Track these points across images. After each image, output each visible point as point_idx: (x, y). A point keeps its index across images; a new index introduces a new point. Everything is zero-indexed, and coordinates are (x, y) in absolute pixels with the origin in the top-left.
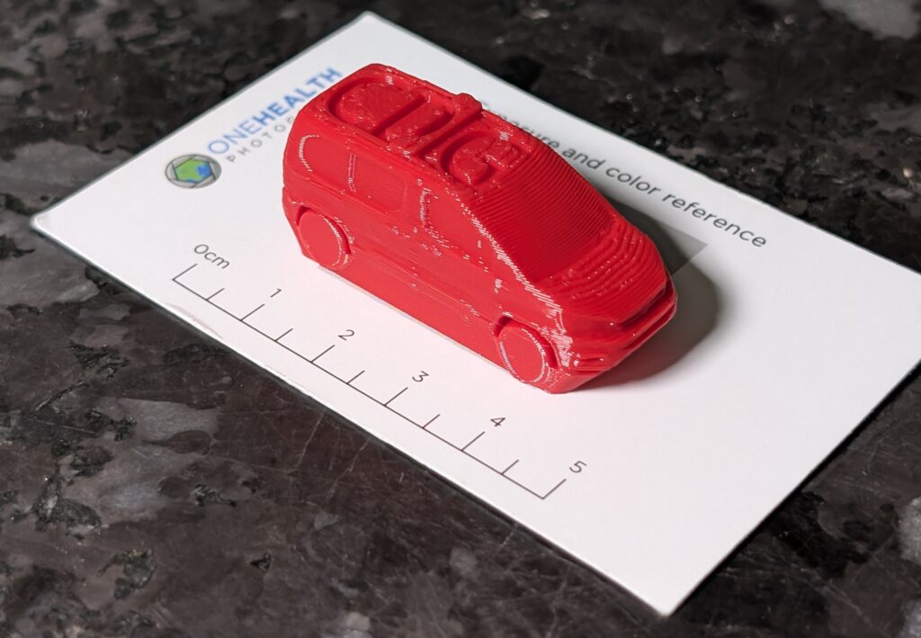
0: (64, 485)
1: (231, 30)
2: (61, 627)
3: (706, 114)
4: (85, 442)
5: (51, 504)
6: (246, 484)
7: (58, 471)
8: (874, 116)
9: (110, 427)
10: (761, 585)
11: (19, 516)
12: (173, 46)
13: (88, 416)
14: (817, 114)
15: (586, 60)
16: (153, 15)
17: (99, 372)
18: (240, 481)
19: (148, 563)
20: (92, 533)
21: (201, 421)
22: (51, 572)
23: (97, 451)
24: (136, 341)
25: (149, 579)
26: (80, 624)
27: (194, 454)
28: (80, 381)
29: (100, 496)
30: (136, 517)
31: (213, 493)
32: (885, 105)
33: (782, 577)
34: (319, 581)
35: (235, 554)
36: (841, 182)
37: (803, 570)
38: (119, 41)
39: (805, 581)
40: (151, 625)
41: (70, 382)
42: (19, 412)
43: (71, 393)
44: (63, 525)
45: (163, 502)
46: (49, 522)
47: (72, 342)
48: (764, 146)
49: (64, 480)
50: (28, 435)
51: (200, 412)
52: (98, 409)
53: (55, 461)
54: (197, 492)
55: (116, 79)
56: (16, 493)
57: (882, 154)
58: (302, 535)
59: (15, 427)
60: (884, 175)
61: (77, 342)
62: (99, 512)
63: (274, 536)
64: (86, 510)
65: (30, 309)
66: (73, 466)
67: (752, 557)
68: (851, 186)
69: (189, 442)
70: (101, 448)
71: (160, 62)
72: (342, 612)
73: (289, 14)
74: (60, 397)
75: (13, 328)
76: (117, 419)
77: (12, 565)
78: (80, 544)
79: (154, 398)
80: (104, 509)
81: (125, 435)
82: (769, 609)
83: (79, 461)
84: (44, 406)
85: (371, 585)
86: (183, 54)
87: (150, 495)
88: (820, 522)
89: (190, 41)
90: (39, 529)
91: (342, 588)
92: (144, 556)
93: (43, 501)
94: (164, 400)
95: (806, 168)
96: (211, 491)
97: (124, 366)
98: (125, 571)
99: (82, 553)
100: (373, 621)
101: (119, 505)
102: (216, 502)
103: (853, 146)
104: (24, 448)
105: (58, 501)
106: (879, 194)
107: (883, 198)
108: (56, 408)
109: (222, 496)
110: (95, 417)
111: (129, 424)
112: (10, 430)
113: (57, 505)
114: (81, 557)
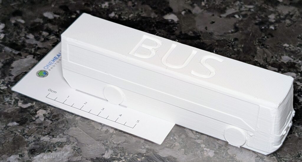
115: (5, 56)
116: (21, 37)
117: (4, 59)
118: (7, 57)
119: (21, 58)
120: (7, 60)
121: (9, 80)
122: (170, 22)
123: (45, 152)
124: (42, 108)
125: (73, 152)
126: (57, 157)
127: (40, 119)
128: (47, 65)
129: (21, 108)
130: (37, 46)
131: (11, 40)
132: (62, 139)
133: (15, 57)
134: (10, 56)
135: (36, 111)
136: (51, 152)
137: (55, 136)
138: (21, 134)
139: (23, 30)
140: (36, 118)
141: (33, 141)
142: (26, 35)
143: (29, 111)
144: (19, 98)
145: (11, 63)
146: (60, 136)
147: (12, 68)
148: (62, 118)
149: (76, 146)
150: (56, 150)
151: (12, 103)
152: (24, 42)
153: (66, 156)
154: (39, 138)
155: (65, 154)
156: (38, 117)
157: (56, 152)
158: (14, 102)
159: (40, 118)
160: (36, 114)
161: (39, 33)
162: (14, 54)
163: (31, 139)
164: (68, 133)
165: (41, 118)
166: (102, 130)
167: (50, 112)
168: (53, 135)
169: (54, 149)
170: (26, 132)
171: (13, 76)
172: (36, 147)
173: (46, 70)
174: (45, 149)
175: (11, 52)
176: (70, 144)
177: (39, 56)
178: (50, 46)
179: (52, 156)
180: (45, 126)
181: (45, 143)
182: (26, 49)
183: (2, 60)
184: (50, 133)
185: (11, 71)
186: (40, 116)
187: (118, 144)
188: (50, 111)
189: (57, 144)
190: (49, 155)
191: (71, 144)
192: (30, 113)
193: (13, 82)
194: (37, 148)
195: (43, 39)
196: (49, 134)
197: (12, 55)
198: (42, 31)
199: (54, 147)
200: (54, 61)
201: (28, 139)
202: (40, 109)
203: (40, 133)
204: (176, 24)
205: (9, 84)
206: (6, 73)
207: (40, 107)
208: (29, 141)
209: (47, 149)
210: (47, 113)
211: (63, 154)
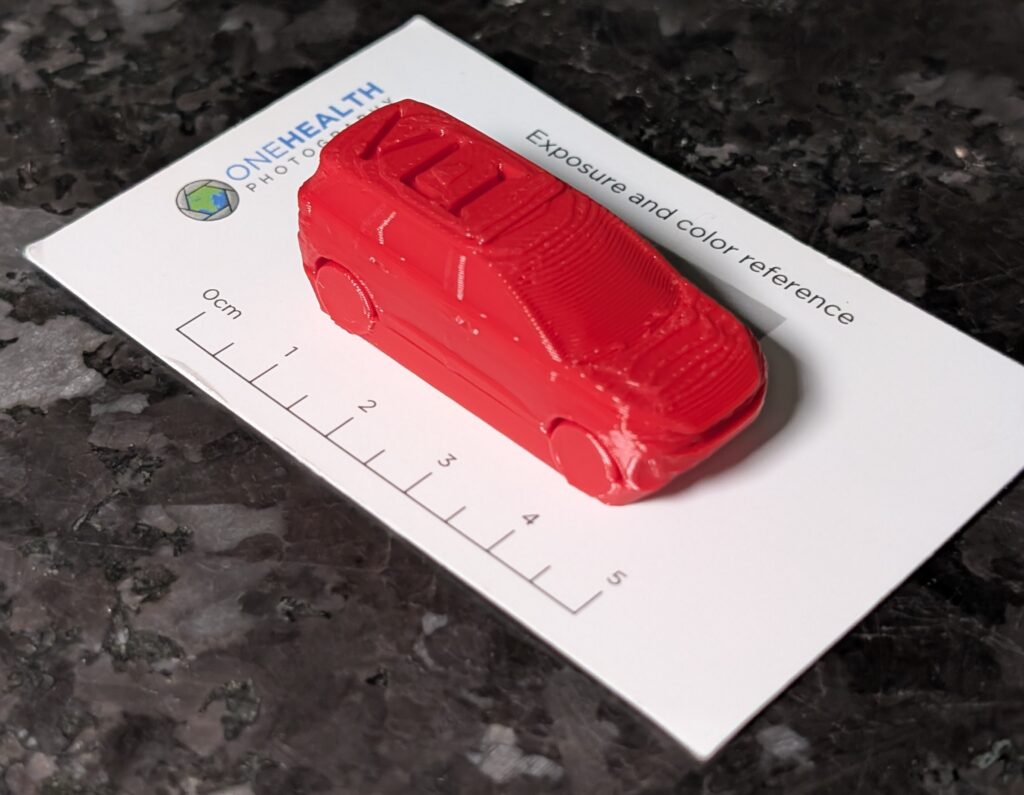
0: (131, 615)
1: (168, 49)
2: (174, 780)
3: (728, 102)
4: (141, 562)
5: (122, 638)
6: (335, 590)
7: (119, 599)
8: (909, 89)
9: (164, 540)
10: (923, 642)
11: (91, 657)
12: (108, 75)
13: (135, 530)
14: (846, 93)
15: (580, 50)
16: (73, 39)
17: (133, 476)
18: (328, 587)
19: (252, 694)
20: (180, 668)
21: (266, 523)
22: (144, 719)
23: (158, 570)
24: (166, 435)
25: (258, 711)
26: (193, 775)
27: (267, 561)
28: (114, 490)
29: (176, 622)
30: (224, 643)
31: (302, 605)
32: (916, 76)
33: (942, 631)
34: (447, 693)
35: (346, 672)
36: (892, 170)
37: (962, 619)
38: (42, 74)
39: (968, 632)
40: (274, 766)
41: (104, 492)
42: (55, 534)
43: (108, 505)
44: (144, 662)
45: (247, 623)
46: (126, 660)
47: (92, 445)
48: (799, 136)
49: (129, 608)
50: (74, 560)
51: (261, 512)
52: (145, 521)
53: (113, 588)
54: (282, 605)
55: (53, 121)
56: (80, 630)
57: (928, 133)
58: (413, 642)
59: (56, 553)
60: (935, 158)
61: (98, 444)
62: (180, 643)
63: (384, 648)
64: (165, 640)
65: (32, 410)
66: (136, 591)
67: (905, 611)
68: (904, 173)
69: (259, 548)
70: (162, 566)
71: (99, 97)
72: (482, 725)
73: (230, 25)
74: (97, 511)
75: (19, 435)
76: (170, 530)
77: (99, 716)
78: (168, 681)
79: (205, 501)
80: (185, 637)
81: (184, 548)
82: (937, 669)
83: (140, 585)
84: (82, 524)
85: (504, 691)
86: (122, 84)
87: (232, 616)
88: (965, 562)
89: (126, 67)
90: (118, 670)
91: (473, 698)
92: (245, 687)
93: (113, 636)
94: (216, 503)
95: (851, 156)
96: (299, 602)
97: (159, 467)
98: (229, 707)
99: (175, 692)
100: (517, 732)
101: (201, 631)
102: (309, 616)
103: (895, 126)
104: (73, 576)
105: (131, 635)
106: (935, 180)
107: (941, 184)
108: (98, 526)
109: (313, 607)
110: (144, 531)
111: (185, 534)
112: (51, 557)
113: (130, 639)
114: (176, 697)
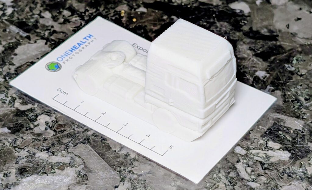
115: (9, 38)
116: (34, 14)
117: (7, 41)
118: (11, 39)
119: (29, 43)
120: (10, 43)
121: (8, 71)
122: (239, 13)
123: (39, 174)
124: (45, 113)
125: (76, 179)
126: (53, 182)
127: (40, 128)
128: (62, 56)
129: (17, 109)
130: (52, 29)
131: (20, 18)
132: (64, 158)
133: (21, 40)
134: (16, 38)
135: (37, 116)
136: (46, 175)
137: (55, 154)
138: (11, 145)
139: (39, 5)
140: (35, 126)
141: (26, 156)
142: (41, 12)
143: (27, 115)
144: (17, 96)
145: (16, 48)
146: (62, 154)
147: (16, 55)
148: (70, 130)
149: (81, 171)
150: (54, 173)
151: (7, 102)
152: (37, 21)
153: (65, 183)
154: (33, 154)
155: (65, 180)
156: (38, 125)
157: (53, 175)
158: (10, 101)
159: (39, 126)
160: (36, 120)
161: (58, 11)
162: (21, 37)
163: (24, 153)
164: (73, 152)
165: (41, 126)
166: (120, 153)
167: (55, 120)
168: (54, 152)
169: (52, 172)
170: (18, 143)
171: (15, 65)
172: (28, 165)
173: (59, 62)
174: (39, 170)
175: (18, 33)
176: (73, 167)
177: (54, 42)
178: (69, 30)
179: (48, 180)
180: (44, 138)
181: (41, 161)
182: (38, 31)
183: (4, 43)
184: (50, 148)
185: (13, 58)
186: (40, 124)
187: (140, 176)
188: (55, 118)
189: (57, 164)
190: (44, 178)
191: (76, 167)
192: (28, 119)
193: (13, 74)
194: (29, 167)
195: (62, 20)
196: (48, 149)
197: (18, 37)
198: (63, 9)
199: (52, 168)
200: (72, 52)
201: (19, 153)
202: (43, 113)
203: (37, 147)
204: (247, 16)
205: (8, 76)
206: (6, 61)
207: (43, 112)
208: (20, 156)
209: (42, 171)
210: (50, 121)
211: (62, 180)
